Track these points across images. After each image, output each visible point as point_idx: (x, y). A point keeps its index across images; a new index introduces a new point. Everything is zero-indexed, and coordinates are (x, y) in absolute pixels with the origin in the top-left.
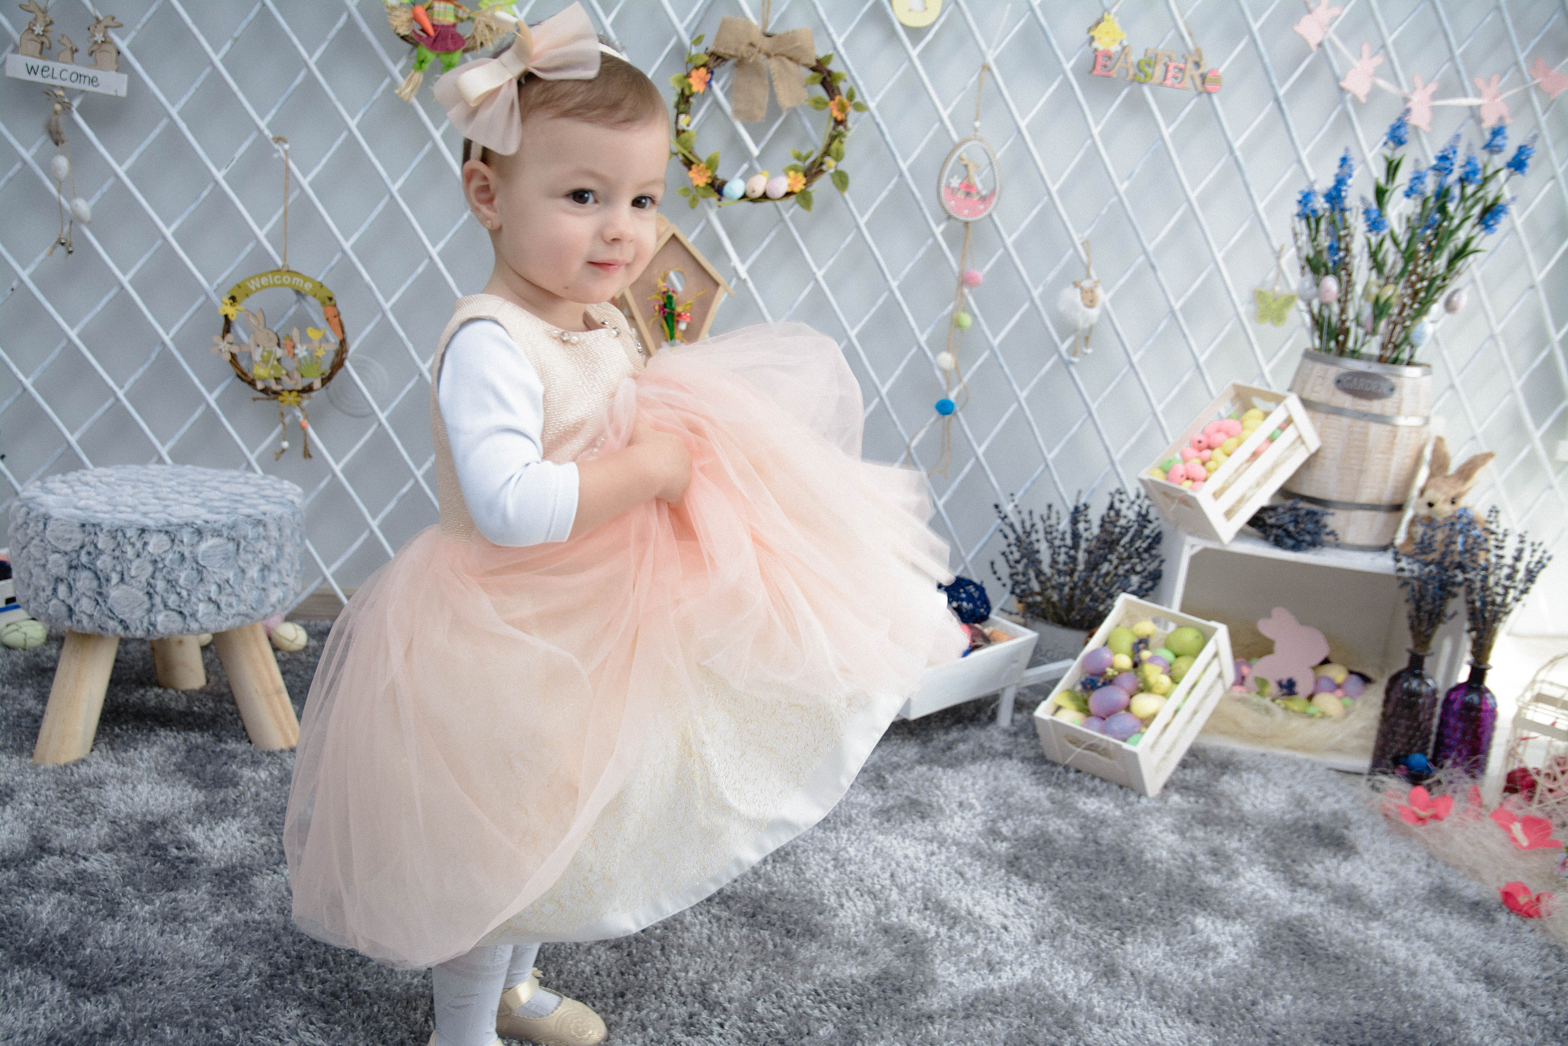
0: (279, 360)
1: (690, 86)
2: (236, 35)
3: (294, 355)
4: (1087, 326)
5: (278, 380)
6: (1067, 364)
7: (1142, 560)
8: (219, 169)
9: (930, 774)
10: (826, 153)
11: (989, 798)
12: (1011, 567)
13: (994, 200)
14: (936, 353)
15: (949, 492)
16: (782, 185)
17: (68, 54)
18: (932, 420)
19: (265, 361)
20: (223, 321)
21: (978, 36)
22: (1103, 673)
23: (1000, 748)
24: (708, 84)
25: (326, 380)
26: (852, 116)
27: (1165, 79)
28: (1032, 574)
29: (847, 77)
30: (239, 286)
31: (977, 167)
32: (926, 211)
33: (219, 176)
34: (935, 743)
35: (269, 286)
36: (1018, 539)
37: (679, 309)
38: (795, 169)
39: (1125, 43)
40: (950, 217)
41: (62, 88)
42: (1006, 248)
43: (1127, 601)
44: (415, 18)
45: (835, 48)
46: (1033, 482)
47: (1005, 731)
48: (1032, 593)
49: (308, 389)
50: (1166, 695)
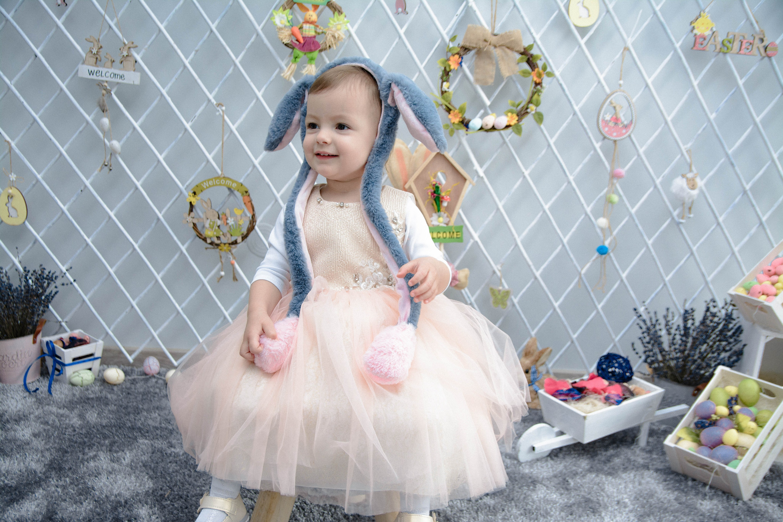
0: (219, 227)
1: (450, 66)
2: (196, 49)
3: (227, 224)
4: (690, 201)
5: (218, 238)
6: (679, 224)
7: (729, 343)
8: (188, 123)
9: (597, 480)
10: (530, 102)
11: (636, 499)
12: (645, 347)
13: (632, 126)
14: (596, 218)
15: (605, 300)
16: (503, 121)
17: (110, 63)
18: (594, 258)
19: (211, 227)
20: (189, 206)
21: (621, 30)
22: (709, 417)
23: (641, 461)
24: (460, 64)
25: (244, 237)
26: (546, 81)
27: (740, 50)
28: (656, 350)
29: (542, 58)
30: (197, 186)
31: (621, 107)
32: (590, 135)
33: (188, 126)
34: (600, 457)
35: (213, 185)
36: (648, 329)
37: (443, 194)
38: (512, 112)
39: (714, 29)
40: (605, 138)
41: (107, 82)
42: (639, 155)
43: (722, 370)
44: (293, 34)
45: (535, 41)
46: (657, 294)
47: (643, 450)
48: (658, 362)
49: (235, 243)
50: (754, 435)
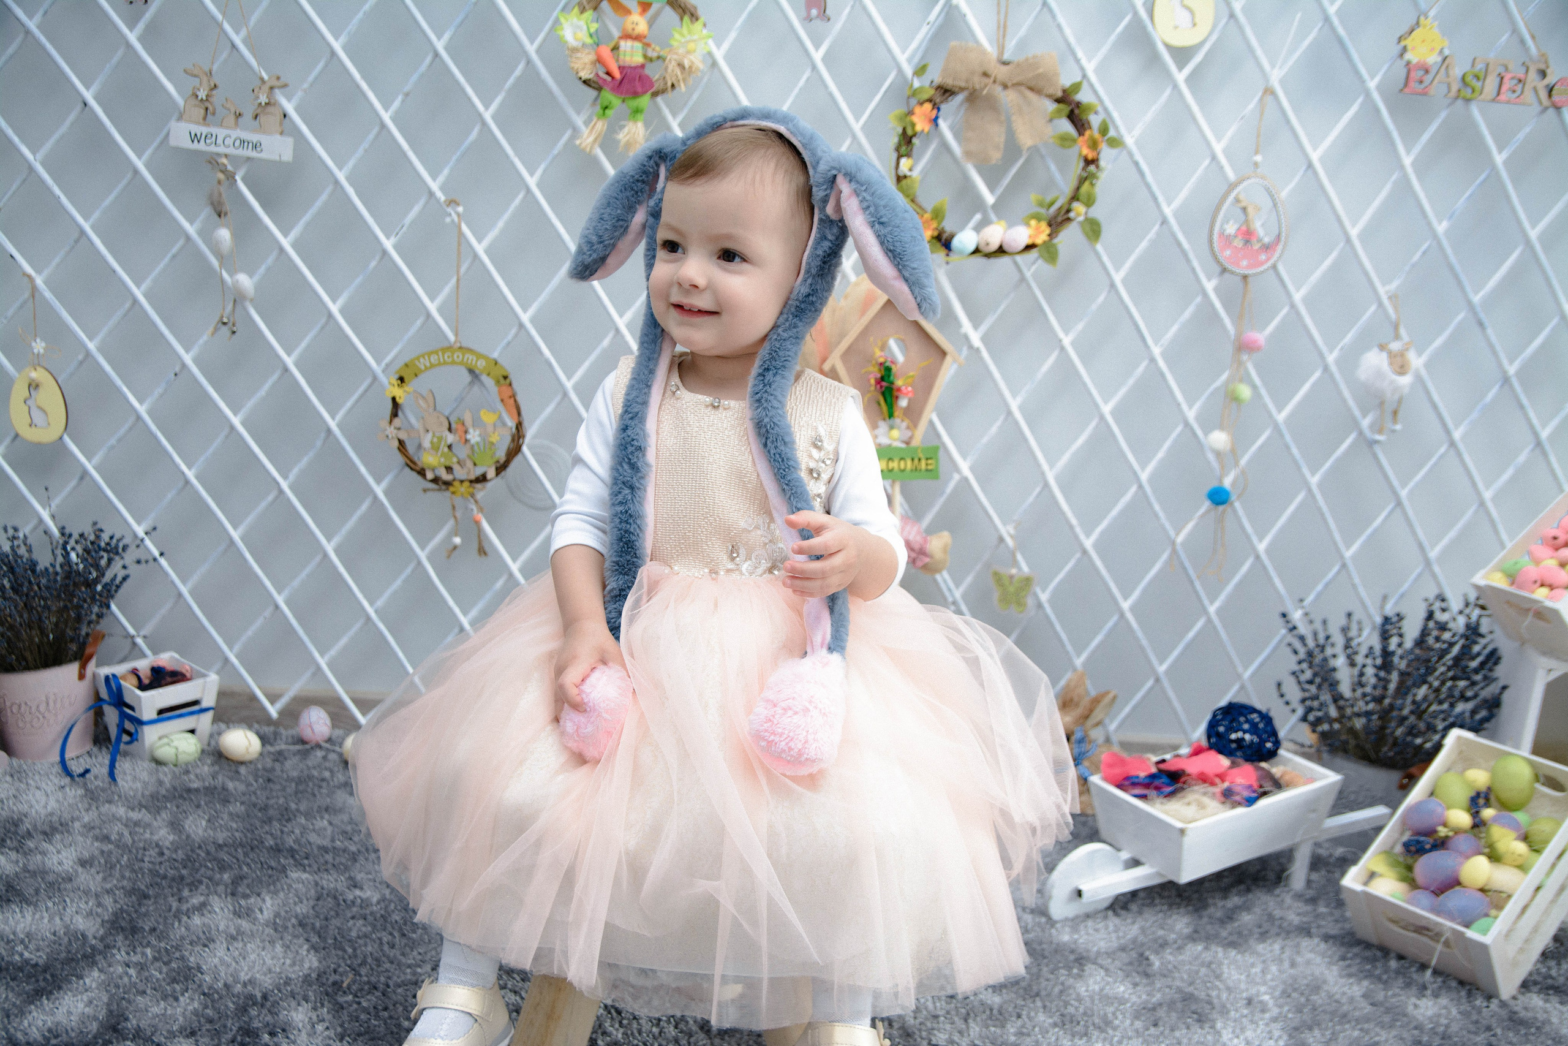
0: (450, 447)
1: (913, 125)
2: (407, 88)
3: (467, 441)
4: (1396, 397)
5: (449, 469)
6: (1373, 443)
7: (1474, 683)
8: (388, 238)
9: (1207, 956)
10: (1075, 198)
11: (1285, 994)
12: (1304, 690)
13: (1280, 247)
14: (1207, 432)
15: (1222, 597)
16: (1021, 235)
17: (232, 118)
18: (1202, 511)
19: (435, 448)
20: (390, 405)
21: (1259, 52)
22: (1431, 832)
23: (1293, 918)
24: (935, 121)
25: (501, 468)
26: (1106, 155)
27: (1498, 94)
28: (1326, 697)
29: (1100, 109)
30: (406, 365)
31: (1258, 209)
32: (1196, 264)
33: (388, 244)
34: (1211, 910)
35: (439, 364)
36: (1310, 654)
37: (899, 383)
38: (1038, 217)
39: (1446, 52)
40: (1224, 270)
41: (226, 156)
42: (1293, 306)
43: (1459, 738)
44: (599, 60)
45: (1084, 76)
46: (1327, 585)
47: (1299, 896)
48: (1330, 721)
49: (482, 479)
50: (1523, 868)
